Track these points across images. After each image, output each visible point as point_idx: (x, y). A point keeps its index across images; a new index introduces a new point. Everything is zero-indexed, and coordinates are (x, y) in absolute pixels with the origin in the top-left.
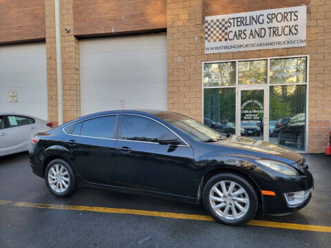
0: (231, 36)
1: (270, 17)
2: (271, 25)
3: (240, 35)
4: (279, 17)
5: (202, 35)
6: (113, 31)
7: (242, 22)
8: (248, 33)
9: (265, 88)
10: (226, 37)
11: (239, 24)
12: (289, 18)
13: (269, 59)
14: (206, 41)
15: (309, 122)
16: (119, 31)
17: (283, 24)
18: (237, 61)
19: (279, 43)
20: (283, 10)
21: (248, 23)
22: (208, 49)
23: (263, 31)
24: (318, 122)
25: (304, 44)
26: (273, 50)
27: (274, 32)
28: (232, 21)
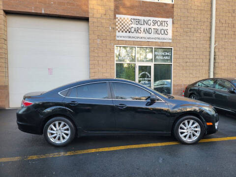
0: (133, 30)
1: (154, 22)
2: (154, 27)
3: (138, 30)
4: (159, 23)
5: (114, 26)
6: (43, 12)
7: (139, 22)
8: (142, 30)
9: (152, 65)
10: (129, 30)
11: (137, 23)
12: (163, 24)
13: (153, 47)
14: (117, 31)
15: (173, 85)
16: (49, 13)
17: (161, 27)
18: (136, 47)
19: (159, 39)
20: (161, 19)
21: (142, 23)
22: (118, 37)
23: (150, 30)
24: (177, 85)
25: (171, 41)
26: (156, 42)
27: (156, 32)
28: (133, 20)
